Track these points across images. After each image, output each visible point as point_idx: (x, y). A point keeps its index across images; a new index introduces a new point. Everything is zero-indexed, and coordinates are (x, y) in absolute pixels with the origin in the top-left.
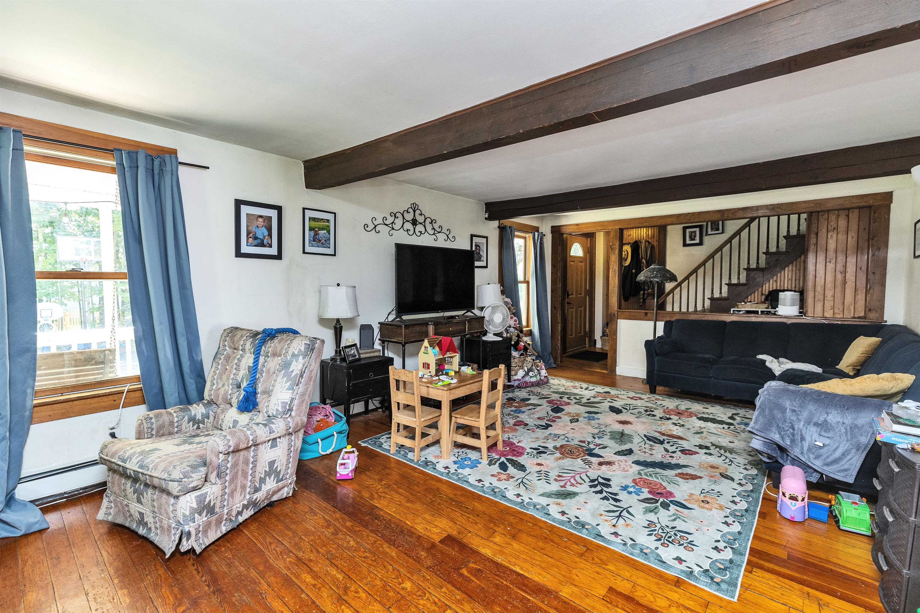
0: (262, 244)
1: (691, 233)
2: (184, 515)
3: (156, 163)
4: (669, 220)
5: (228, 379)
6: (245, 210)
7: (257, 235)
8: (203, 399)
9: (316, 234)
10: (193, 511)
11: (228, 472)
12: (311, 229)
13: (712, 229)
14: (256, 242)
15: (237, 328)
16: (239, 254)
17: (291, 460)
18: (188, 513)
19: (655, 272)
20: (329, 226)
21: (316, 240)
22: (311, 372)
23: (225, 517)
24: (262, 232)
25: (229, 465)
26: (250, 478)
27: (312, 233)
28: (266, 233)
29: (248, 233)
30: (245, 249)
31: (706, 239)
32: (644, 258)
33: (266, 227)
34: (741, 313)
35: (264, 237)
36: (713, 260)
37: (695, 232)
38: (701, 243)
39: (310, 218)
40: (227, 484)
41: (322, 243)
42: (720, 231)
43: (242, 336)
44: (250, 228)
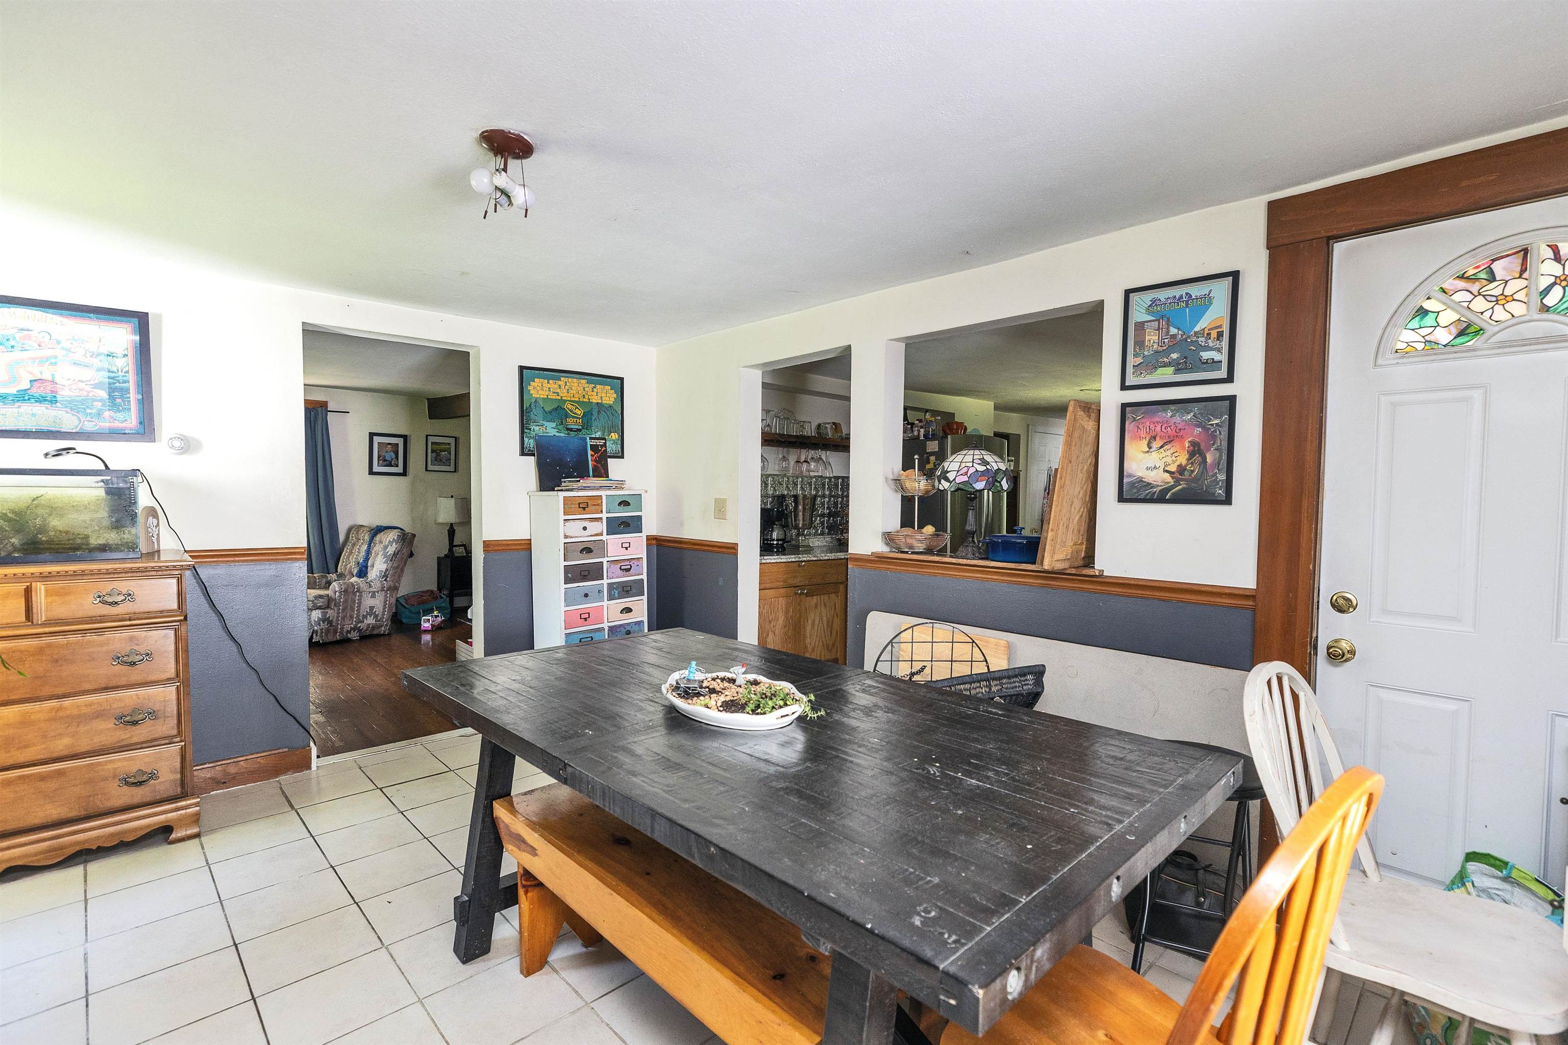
0: (390, 465)
2: (315, 621)
3: (312, 414)
5: (352, 558)
6: (376, 440)
7: (387, 458)
8: (337, 572)
9: (438, 455)
10: (319, 619)
11: (341, 604)
12: (433, 451)
14: (385, 463)
15: (362, 526)
16: (371, 472)
17: (386, 610)
18: (316, 620)
20: (450, 449)
21: (438, 460)
22: (403, 554)
23: (339, 630)
24: (390, 456)
25: (342, 600)
26: (356, 612)
27: (434, 454)
28: (394, 456)
29: (379, 457)
30: (376, 469)
33: (393, 452)
35: (392, 459)
39: (432, 443)
40: (340, 611)
41: (444, 463)
43: (364, 531)
44: (380, 453)
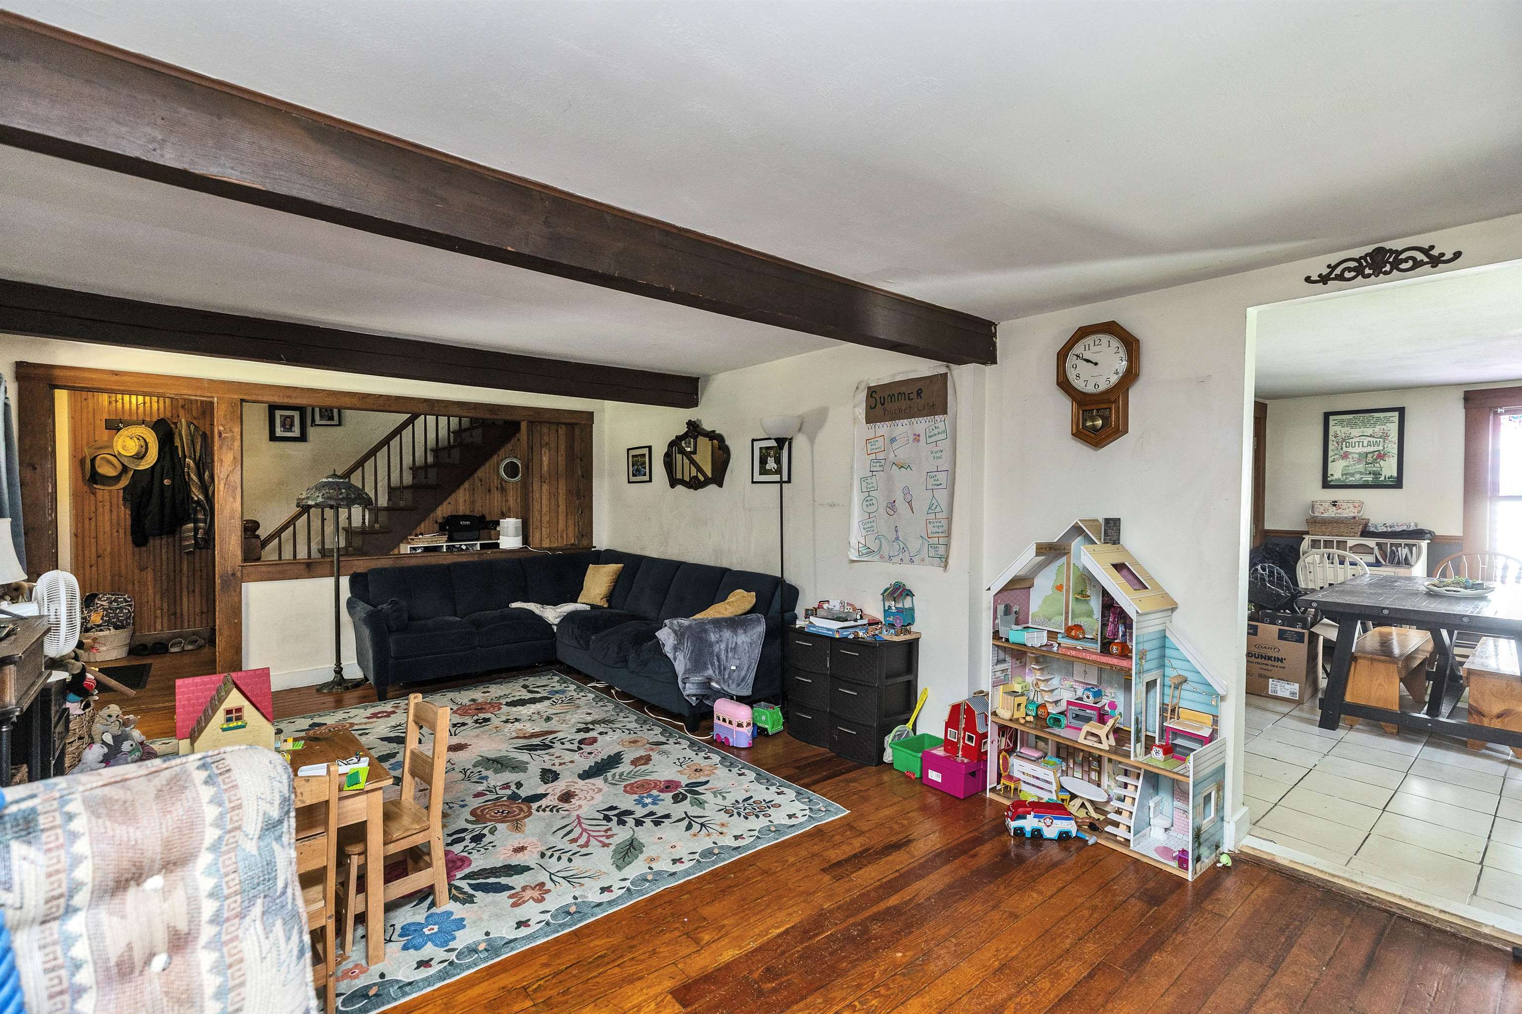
1: (285, 418)
4: (348, 401)
13: (322, 417)
19: (343, 491)
31: (311, 431)
32: (190, 457)
34: (419, 551)
36: (363, 469)
37: (292, 418)
38: (303, 438)
42: (336, 422)
